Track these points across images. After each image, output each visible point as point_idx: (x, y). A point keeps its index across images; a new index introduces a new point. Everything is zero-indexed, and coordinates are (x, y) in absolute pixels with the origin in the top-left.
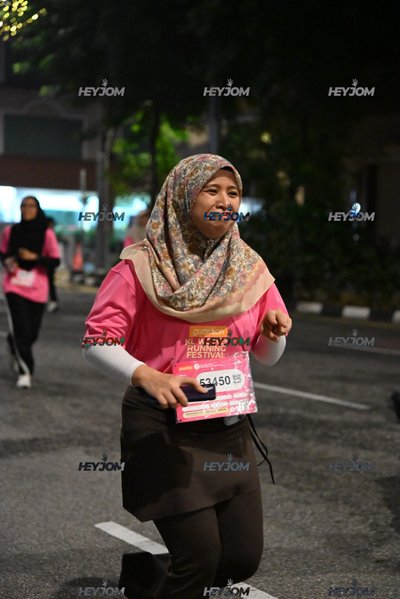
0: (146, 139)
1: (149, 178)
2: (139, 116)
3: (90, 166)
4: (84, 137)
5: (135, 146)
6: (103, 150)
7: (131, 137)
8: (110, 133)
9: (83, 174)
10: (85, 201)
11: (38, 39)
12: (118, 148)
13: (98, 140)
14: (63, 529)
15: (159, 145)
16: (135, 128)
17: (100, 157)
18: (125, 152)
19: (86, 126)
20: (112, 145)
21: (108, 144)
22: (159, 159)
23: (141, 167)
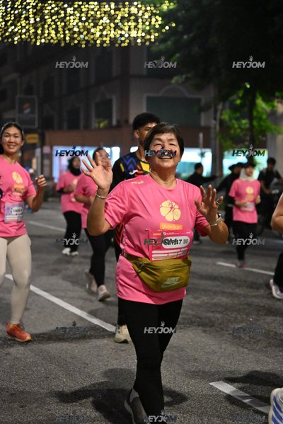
0: (246, 109)
1: (248, 138)
2: (241, 93)
3: (206, 130)
4: (201, 110)
5: (238, 115)
6: (215, 119)
7: (234, 108)
8: (220, 107)
9: (201, 135)
10: (202, 155)
11: (169, 43)
12: (226, 117)
13: (212, 111)
14: (187, 385)
15: (255, 113)
16: (238, 102)
17: (214, 123)
18: (230, 119)
19: (203, 102)
20: (221, 114)
21: (218, 114)
22: (255, 123)
23: (242, 129)
